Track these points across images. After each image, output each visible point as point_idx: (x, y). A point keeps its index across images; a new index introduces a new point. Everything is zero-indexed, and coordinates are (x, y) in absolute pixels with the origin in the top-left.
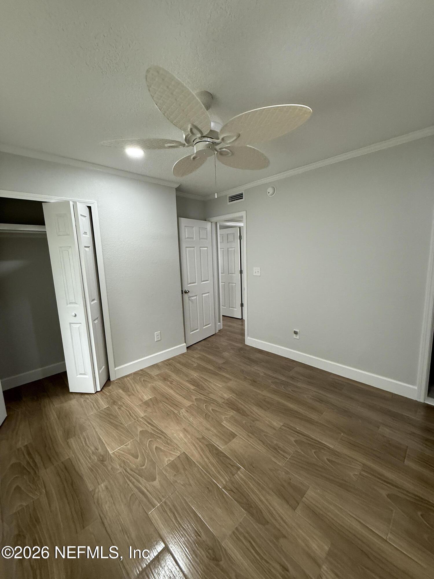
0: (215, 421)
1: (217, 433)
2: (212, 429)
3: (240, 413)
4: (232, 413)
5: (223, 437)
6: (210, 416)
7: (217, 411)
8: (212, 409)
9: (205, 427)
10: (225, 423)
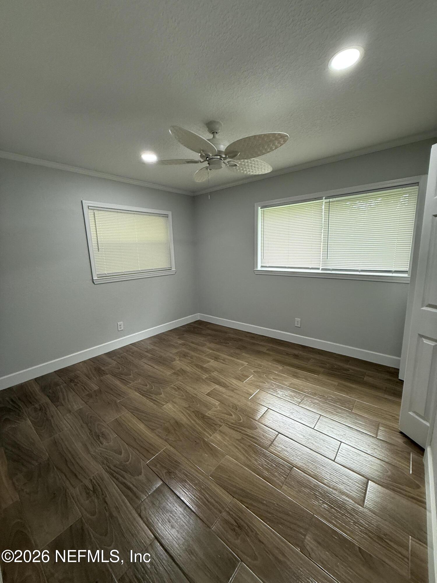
0: (226, 404)
1: (223, 395)
2: (227, 397)
3: (202, 414)
4: (209, 413)
5: (217, 392)
6: (233, 408)
7: (225, 414)
8: (232, 416)
9: (234, 398)
10: (217, 403)
